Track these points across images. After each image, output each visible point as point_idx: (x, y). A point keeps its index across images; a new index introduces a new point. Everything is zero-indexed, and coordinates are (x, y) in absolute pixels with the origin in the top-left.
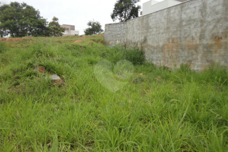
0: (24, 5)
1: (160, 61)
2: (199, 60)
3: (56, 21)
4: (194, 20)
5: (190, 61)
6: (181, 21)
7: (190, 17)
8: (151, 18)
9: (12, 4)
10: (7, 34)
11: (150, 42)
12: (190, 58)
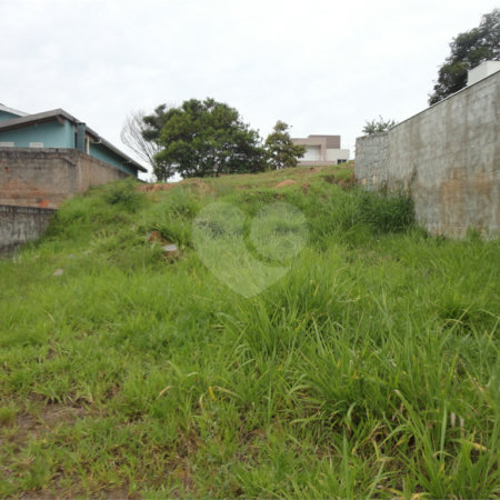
0: (210, 103)
1: (437, 223)
2: (494, 218)
3: (283, 132)
4: (486, 126)
5: (481, 222)
6: (467, 129)
7: (480, 120)
8: (423, 122)
9: (186, 106)
10: (173, 174)
11: (421, 179)
12: (481, 216)
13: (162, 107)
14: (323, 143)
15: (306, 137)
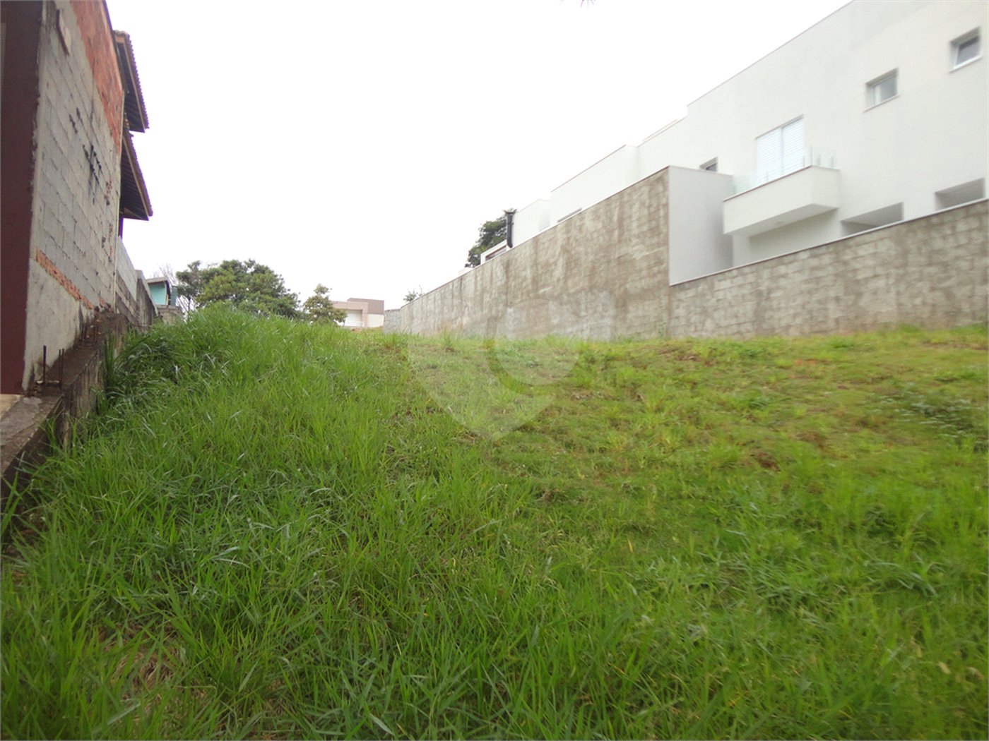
0: (251, 264)
3: (324, 296)
9: (226, 266)
13: (197, 264)
14: (365, 308)
15: (345, 300)
